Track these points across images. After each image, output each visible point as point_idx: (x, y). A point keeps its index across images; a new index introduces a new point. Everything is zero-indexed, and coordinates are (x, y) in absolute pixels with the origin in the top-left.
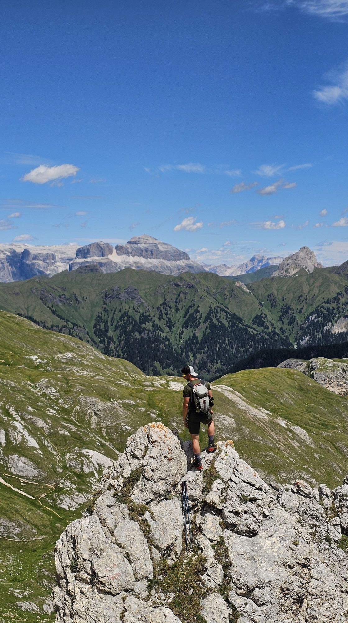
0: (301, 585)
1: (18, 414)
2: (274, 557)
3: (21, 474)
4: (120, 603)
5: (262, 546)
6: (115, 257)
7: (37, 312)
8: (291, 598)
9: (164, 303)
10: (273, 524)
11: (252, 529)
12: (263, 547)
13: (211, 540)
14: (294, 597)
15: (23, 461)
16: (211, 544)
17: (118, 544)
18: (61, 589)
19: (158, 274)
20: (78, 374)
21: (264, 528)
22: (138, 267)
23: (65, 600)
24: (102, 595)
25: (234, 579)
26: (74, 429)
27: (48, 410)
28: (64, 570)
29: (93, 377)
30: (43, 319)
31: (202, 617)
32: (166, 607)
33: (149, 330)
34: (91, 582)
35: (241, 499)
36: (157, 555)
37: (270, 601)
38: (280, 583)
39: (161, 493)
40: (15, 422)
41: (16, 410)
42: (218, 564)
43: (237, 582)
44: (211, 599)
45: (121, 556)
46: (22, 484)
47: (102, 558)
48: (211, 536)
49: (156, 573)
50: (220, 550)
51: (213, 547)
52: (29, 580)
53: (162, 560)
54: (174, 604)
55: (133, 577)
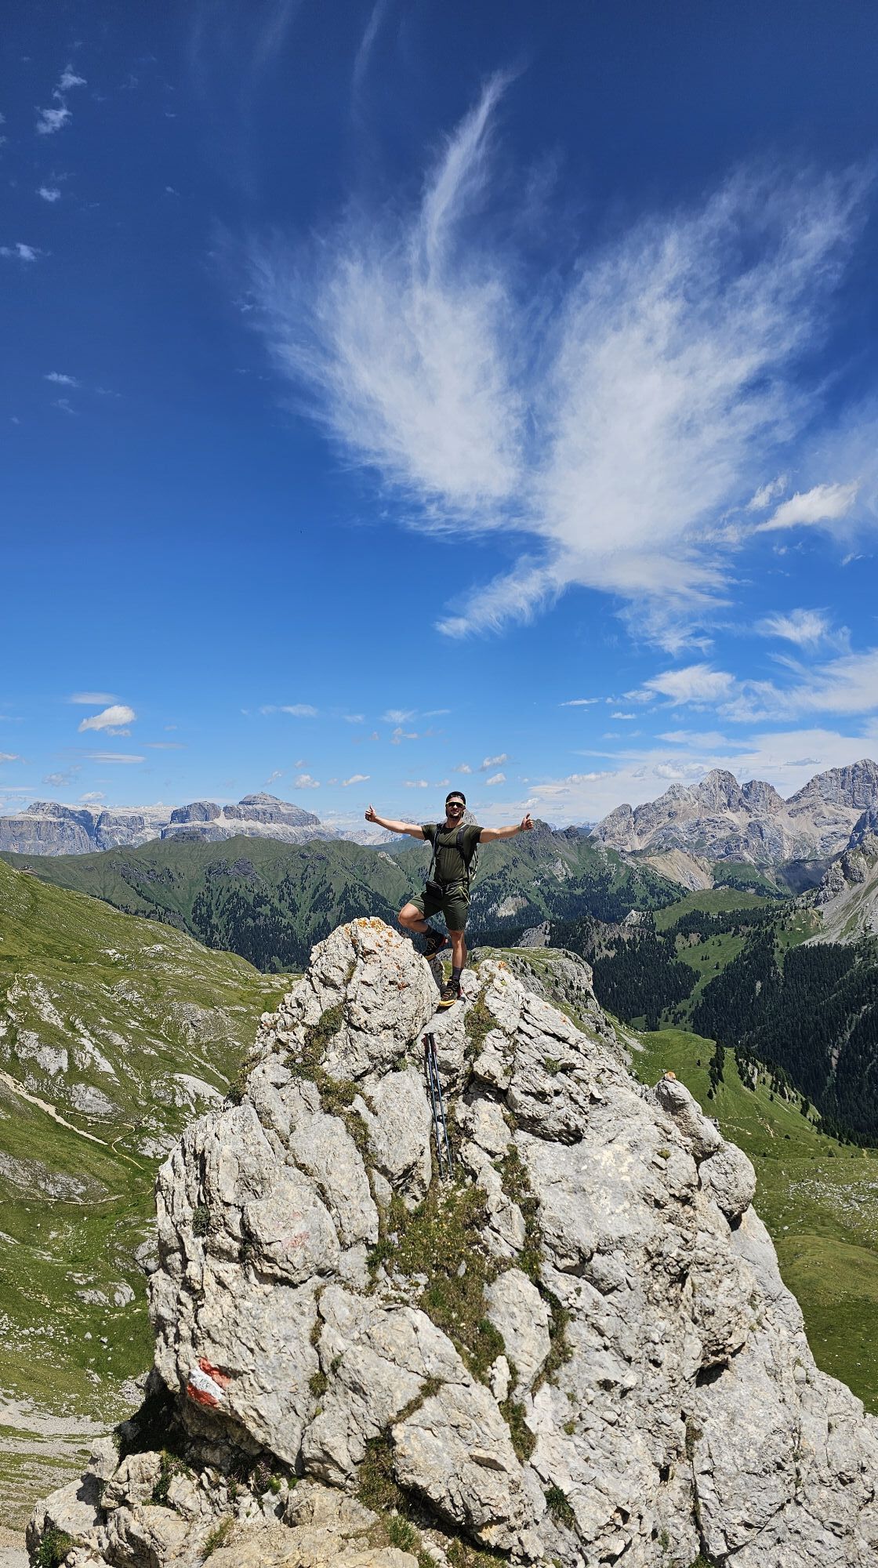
0: (683, 1242)
1: (86, 1028)
2: (624, 1185)
3: (88, 1110)
4: (308, 1303)
5: (597, 1162)
6: (222, 822)
7: (117, 893)
8: (665, 1273)
9: (286, 880)
10: (612, 1116)
11: (573, 1128)
12: (599, 1164)
13: (492, 1154)
14: (673, 1271)
15: (93, 1092)
16: (493, 1160)
17: (301, 1167)
18: (169, 1278)
19: (279, 842)
20: (171, 973)
21: (593, 1125)
22: (253, 834)
23: (179, 1302)
24: (268, 1288)
25: (548, 1236)
26: (163, 1047)
27: (129, 1022)
28: (177, 1231)
29: (190, 977)
30: (125, 902)
31: (492, 1326)
32: (414, 1306)
33: (267, 916)
34: (242, 1257)
35: (545, 1066)
36: (384, 1188)
37: (627, 1282)
38: (643, 1240)
39: (384, 1056)
40: (82, 1039)
41: (84, 1022)
42: (511, 1204)
43: (556, 1242)
44: (507, 1282)
45: (309, 1193)
46: (90, 1124)
47: (267, 1198)
48: (489, 1145)
49: (385, 1229)
50: (512, 1175)
51: (497, 1168)
52: (96, 1258)
53: (395, 1199)
54: (431, 1297)
55: (337, 1241)
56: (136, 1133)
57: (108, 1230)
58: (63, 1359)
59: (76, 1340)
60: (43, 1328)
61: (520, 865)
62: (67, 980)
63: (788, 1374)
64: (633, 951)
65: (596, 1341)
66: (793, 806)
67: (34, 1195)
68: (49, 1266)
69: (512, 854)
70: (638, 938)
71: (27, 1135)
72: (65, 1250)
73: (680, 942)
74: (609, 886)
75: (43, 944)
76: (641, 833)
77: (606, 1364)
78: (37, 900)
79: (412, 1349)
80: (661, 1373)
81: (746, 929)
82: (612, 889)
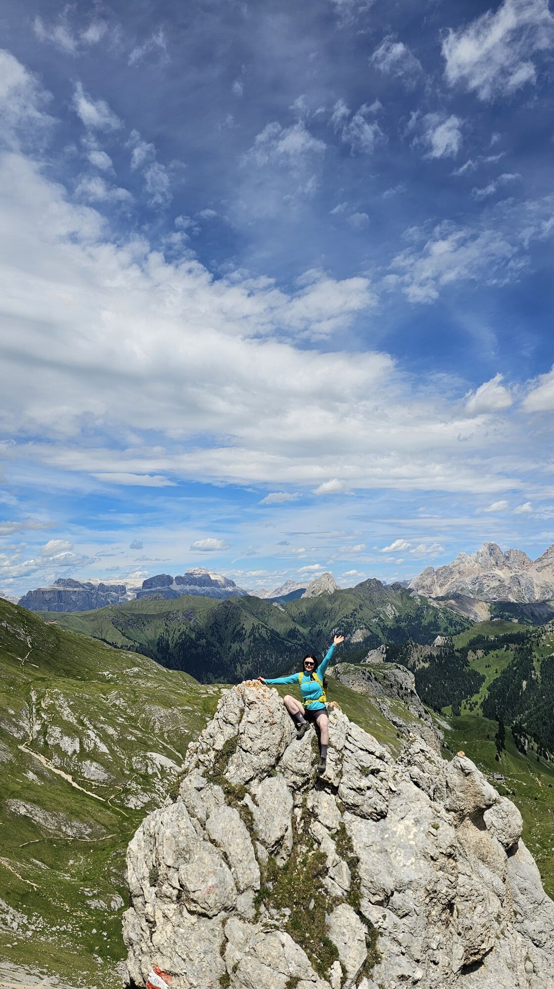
0: (450, 883)
1: (91, 724)
2: (411, 847)
3: (92, 778)
4: (218, 929)
5: (395, 832)
7: (109, 634)
8: (438, 904)
10: (403, 802)
11: (379, 810)
12: (396, 834)
13: (329, 829)
14: (444, 902)
15: (95, 766)
16: (330, 833)
17: (213, 841)
18: (135, 914)
20: (144, 686)
21: (392, 808)
23: (141, 929)
24: (194, 919)
25: (365, 882)
26: (140, 734)
27: (118, 719)
28: (139, 884)
29: (156, 688)
30: (114, 641)
31: (331, 942)
32: (282, 930)
33: (203, 646)
34: (178, 900)
35: (361, 771)
36: (264, 853)
37: (415, 910)
38: (424, 883)
39: (262, 768)
40: (89, 731)
41: (89, 720)
42: (342, 861)
43: (370, 885)
44: (340, 913)
45: (217, 859)
46: (94, 787)
48: (328, 823)
49: (264, 880)
50: (342, 842)
51: (333, 838)
52: (98, 878)
53: (271, 859)
54: (292, 924)
55: (235, 888)
56: (123, 792)
57: (107, 858)
58: (78, 947)
59: (86, 934)
60: (65, 926)
61: (364, 609)
62: (79, 693)
63: (521, 967)
64: (440, 663)
65: (396, 949)
66: (539, 565)
67: (58, 836)
68: (69, 884)
69: (359, 601)
70: (443, 654)
71: (54, 795)
72: (79, 872)
73: (471, 655)
74: (423, 620)
75: (64, 669)
76: (441, 585)
77: (403, 965)
78: (60, 641)
79: (281, 958)
80: (438, 969)
81: (512, 646)
82: (425, 622)
